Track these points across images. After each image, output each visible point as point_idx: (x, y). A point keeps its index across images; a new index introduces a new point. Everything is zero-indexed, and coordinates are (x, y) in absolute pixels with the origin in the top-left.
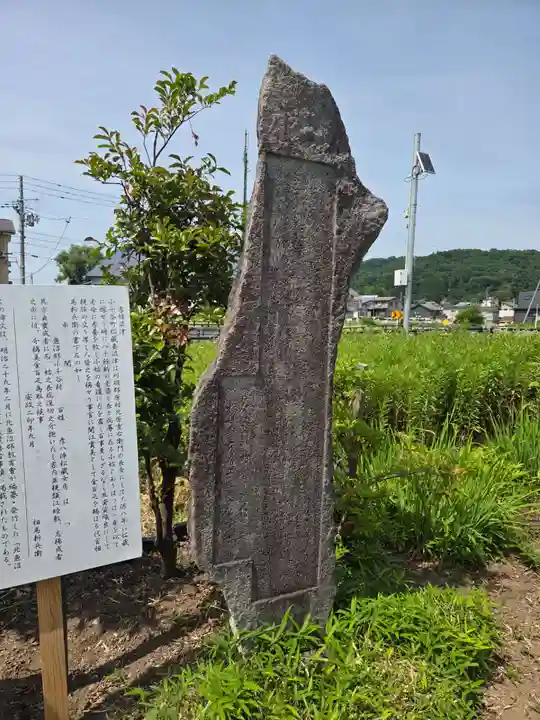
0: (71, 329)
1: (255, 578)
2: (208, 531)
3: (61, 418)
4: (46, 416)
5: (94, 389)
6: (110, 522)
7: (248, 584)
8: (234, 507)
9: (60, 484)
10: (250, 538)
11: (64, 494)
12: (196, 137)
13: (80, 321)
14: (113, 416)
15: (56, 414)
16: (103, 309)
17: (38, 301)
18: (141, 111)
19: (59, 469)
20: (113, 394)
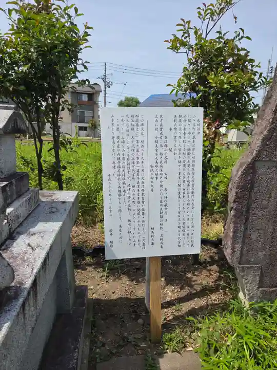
0: (173, 131)
1: (262, 276)
2: (238, 247)
3: (166, 178)
4: (159, 177)
5: (182, 164)
6: (186, 233)
7: (258, 278)
8: (254, 236)
9: (164, 211)
10: (261, 254)
11: (165, 217)
12: (235, 18)
13: (178, 127)
14: (191, 179)
15: (164, 176)
16: (190, 121)
17: (159, 116)
18: (202, 7)
19: (164, 204)
20: (191, 167)
